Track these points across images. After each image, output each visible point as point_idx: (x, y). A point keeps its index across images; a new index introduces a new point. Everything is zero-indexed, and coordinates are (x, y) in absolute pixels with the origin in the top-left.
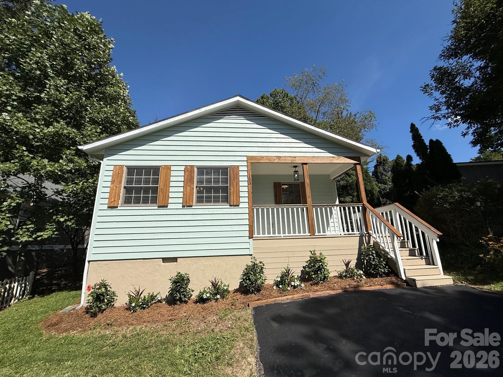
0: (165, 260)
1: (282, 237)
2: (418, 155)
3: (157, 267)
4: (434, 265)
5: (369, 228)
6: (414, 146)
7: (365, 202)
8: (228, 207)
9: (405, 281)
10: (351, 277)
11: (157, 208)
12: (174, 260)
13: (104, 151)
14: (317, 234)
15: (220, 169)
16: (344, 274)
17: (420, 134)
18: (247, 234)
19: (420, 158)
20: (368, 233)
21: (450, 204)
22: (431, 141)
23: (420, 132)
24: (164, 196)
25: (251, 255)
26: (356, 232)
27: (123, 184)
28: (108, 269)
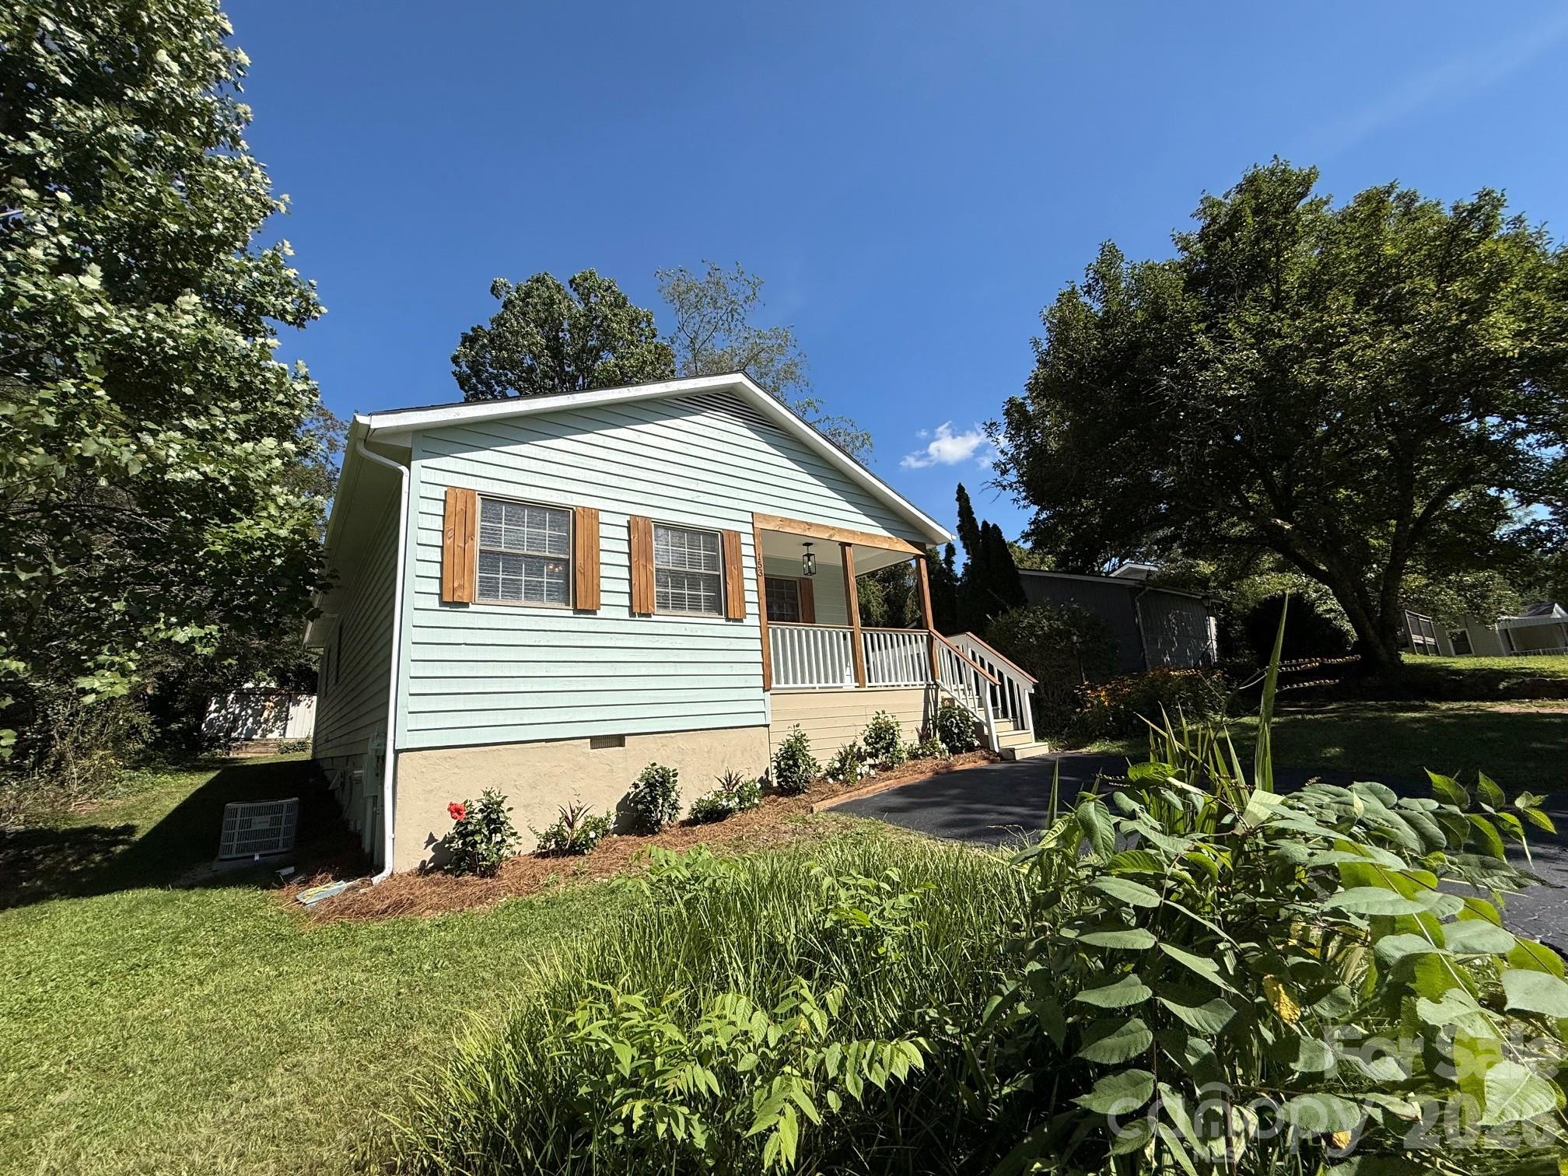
0: (598, 742)
1: (818, 690)
2: (965, 546)
3: (581, 759)
4: (1023, 728)
5: (938, 674)
6: (960, 528)
7: (931, 628)
8: (723, 621)
9: (999, 755)
10: (931, 754)
11: (571, 613)
12: (619, 740)
13: (410, 439)
14: (867, 684)
15: (699, 533)
16: (920, 752)
17: (970, 508)
18: (760, 682)
19: (968, 553)
20: (936, 684)
21: (1037, 637)
22: (985, 524)
23: (972, 504)
24: (590, 585)
25: (767, 726)
26: (918, 682)
27: (477, 544)
28: (456, 770)
